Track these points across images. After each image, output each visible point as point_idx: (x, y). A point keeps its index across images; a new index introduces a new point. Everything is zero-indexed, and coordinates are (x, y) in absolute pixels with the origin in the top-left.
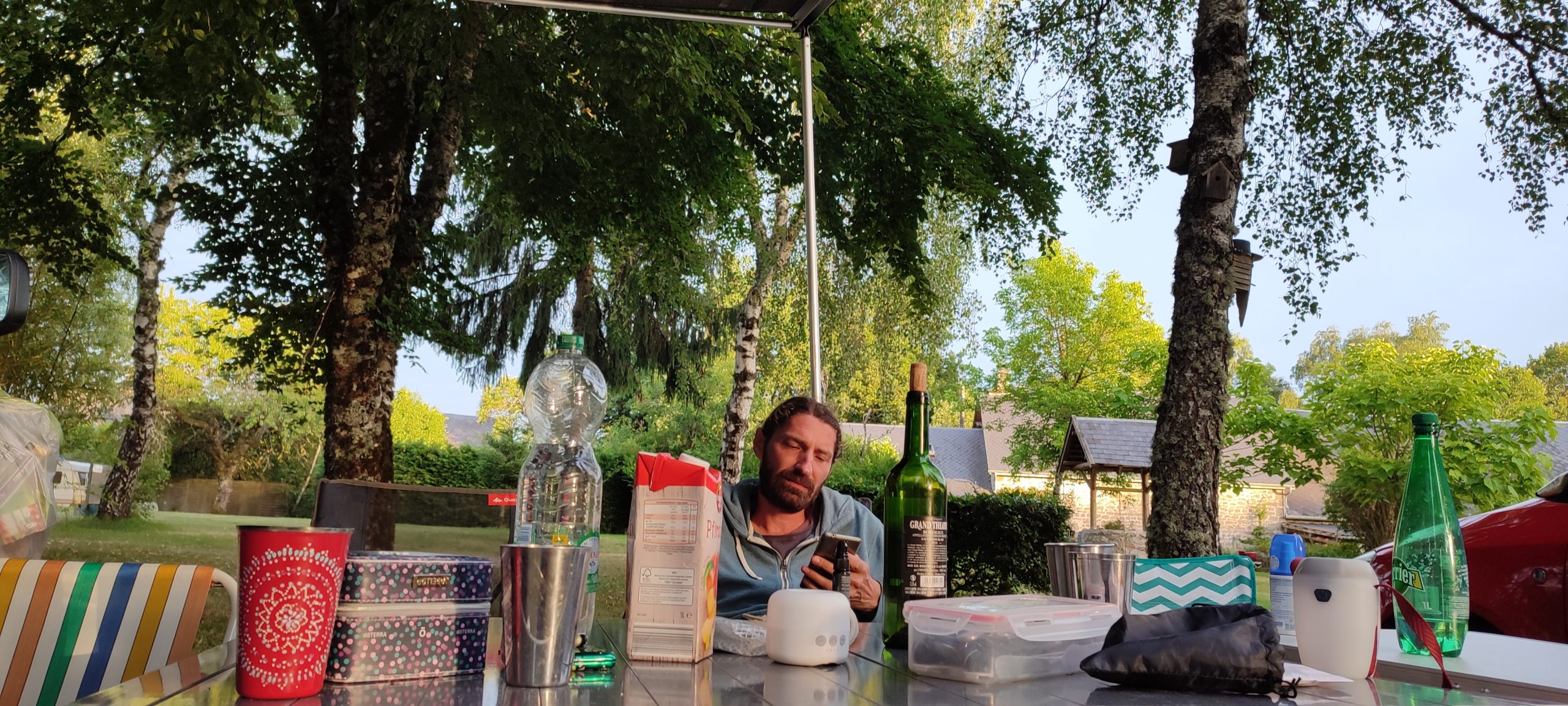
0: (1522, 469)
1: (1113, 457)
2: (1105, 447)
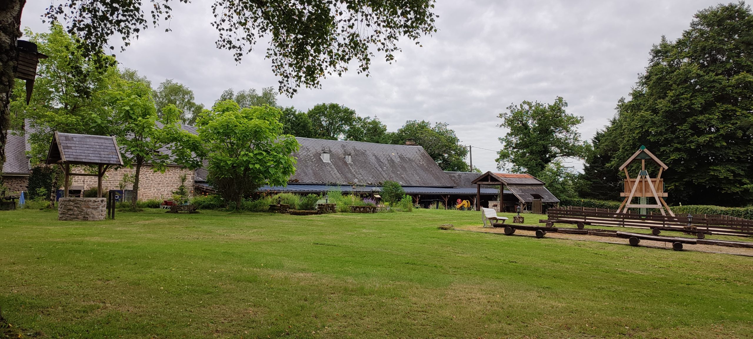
0: (285, 164)
1: (79, 157)
2: (75, 151)
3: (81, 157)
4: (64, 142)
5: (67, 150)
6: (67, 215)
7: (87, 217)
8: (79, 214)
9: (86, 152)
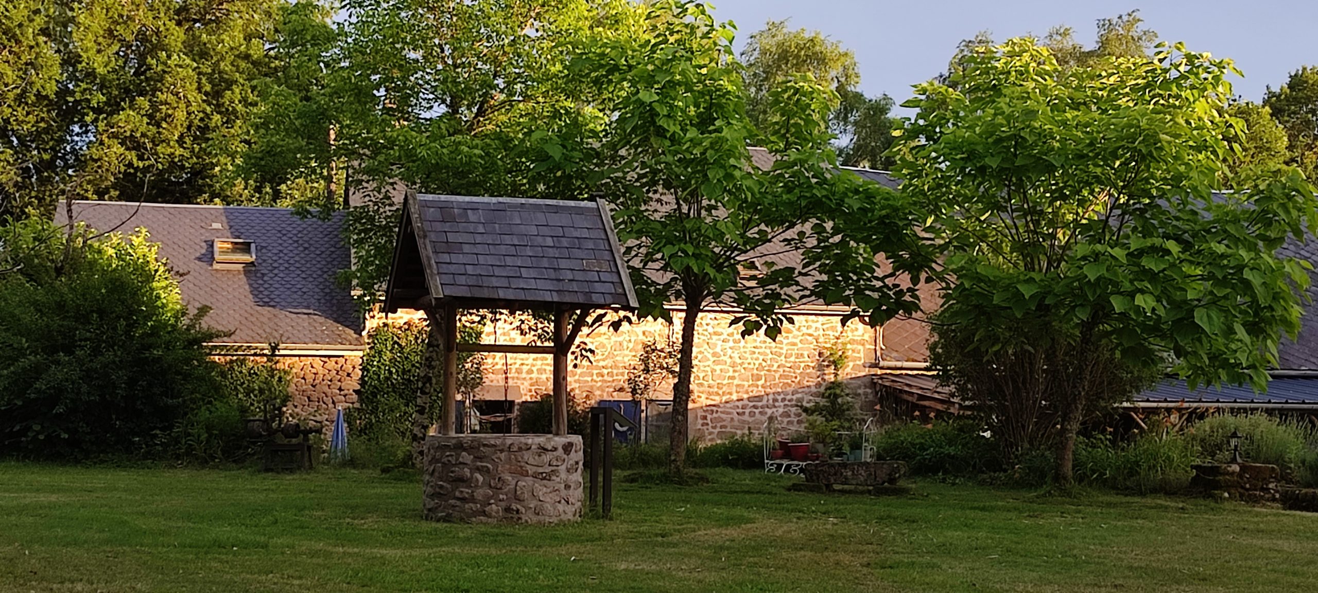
0: (1259, 290)
1: (486, 282)
2: (472, 259)
3: (495, 282)
4: (439, 226)
5: (446, 258)
6: (452, 502)
7: (518, 511)
8: (492, 497)
9: (509, 261)
